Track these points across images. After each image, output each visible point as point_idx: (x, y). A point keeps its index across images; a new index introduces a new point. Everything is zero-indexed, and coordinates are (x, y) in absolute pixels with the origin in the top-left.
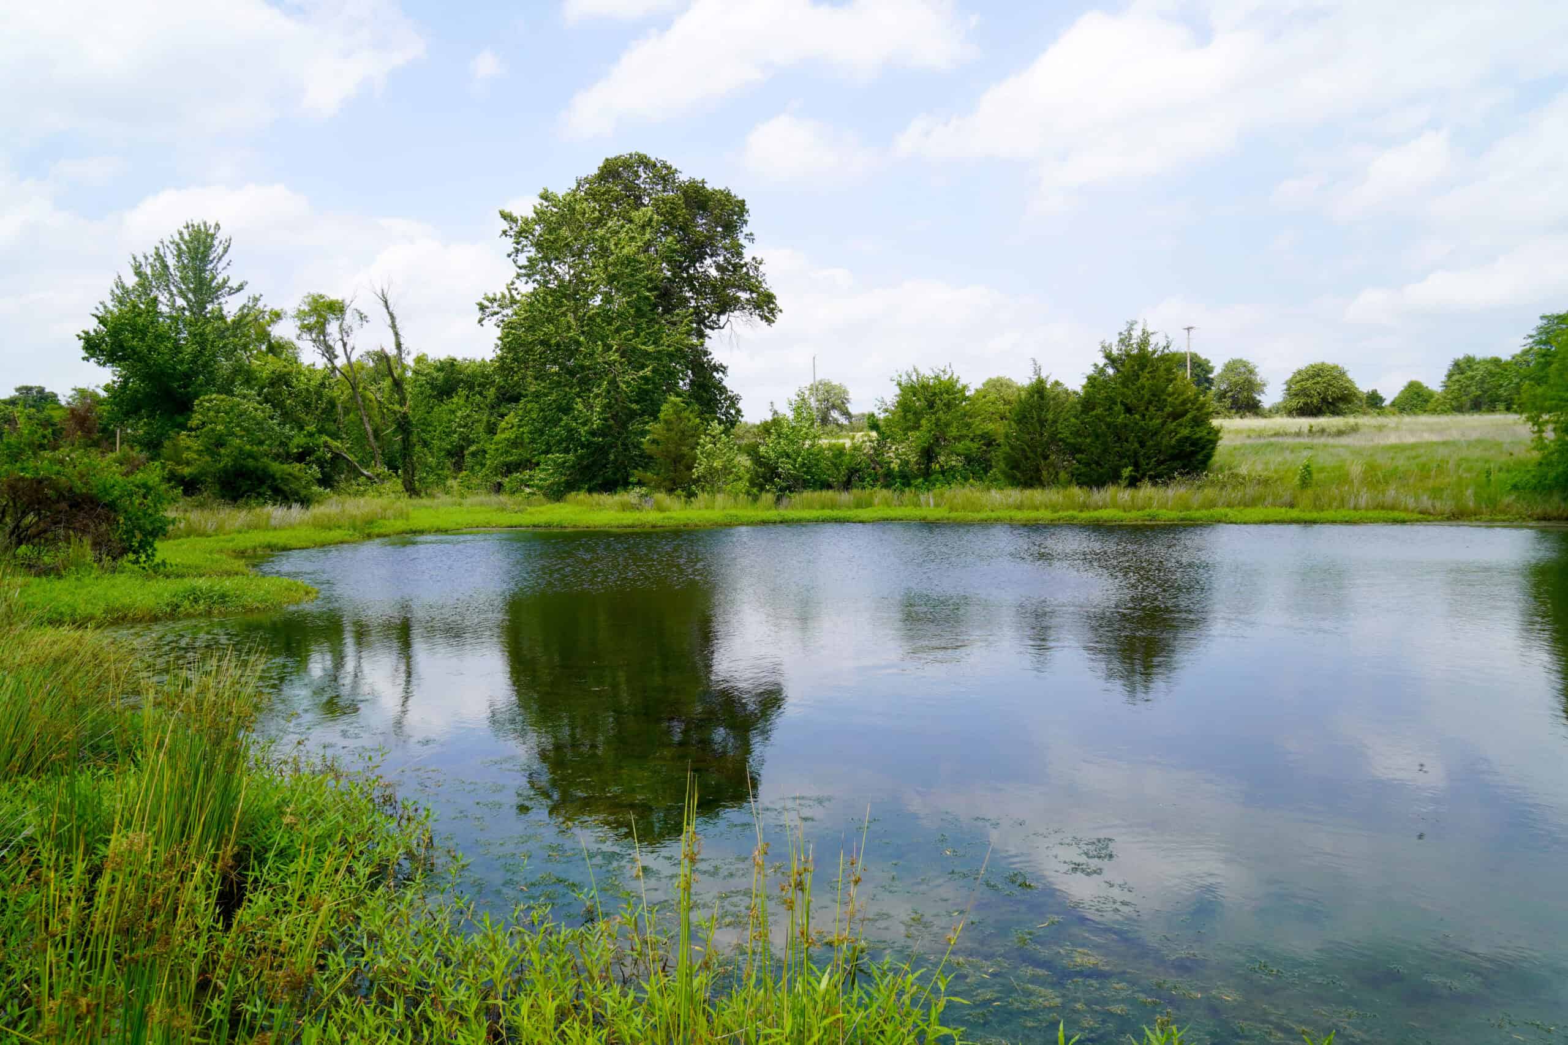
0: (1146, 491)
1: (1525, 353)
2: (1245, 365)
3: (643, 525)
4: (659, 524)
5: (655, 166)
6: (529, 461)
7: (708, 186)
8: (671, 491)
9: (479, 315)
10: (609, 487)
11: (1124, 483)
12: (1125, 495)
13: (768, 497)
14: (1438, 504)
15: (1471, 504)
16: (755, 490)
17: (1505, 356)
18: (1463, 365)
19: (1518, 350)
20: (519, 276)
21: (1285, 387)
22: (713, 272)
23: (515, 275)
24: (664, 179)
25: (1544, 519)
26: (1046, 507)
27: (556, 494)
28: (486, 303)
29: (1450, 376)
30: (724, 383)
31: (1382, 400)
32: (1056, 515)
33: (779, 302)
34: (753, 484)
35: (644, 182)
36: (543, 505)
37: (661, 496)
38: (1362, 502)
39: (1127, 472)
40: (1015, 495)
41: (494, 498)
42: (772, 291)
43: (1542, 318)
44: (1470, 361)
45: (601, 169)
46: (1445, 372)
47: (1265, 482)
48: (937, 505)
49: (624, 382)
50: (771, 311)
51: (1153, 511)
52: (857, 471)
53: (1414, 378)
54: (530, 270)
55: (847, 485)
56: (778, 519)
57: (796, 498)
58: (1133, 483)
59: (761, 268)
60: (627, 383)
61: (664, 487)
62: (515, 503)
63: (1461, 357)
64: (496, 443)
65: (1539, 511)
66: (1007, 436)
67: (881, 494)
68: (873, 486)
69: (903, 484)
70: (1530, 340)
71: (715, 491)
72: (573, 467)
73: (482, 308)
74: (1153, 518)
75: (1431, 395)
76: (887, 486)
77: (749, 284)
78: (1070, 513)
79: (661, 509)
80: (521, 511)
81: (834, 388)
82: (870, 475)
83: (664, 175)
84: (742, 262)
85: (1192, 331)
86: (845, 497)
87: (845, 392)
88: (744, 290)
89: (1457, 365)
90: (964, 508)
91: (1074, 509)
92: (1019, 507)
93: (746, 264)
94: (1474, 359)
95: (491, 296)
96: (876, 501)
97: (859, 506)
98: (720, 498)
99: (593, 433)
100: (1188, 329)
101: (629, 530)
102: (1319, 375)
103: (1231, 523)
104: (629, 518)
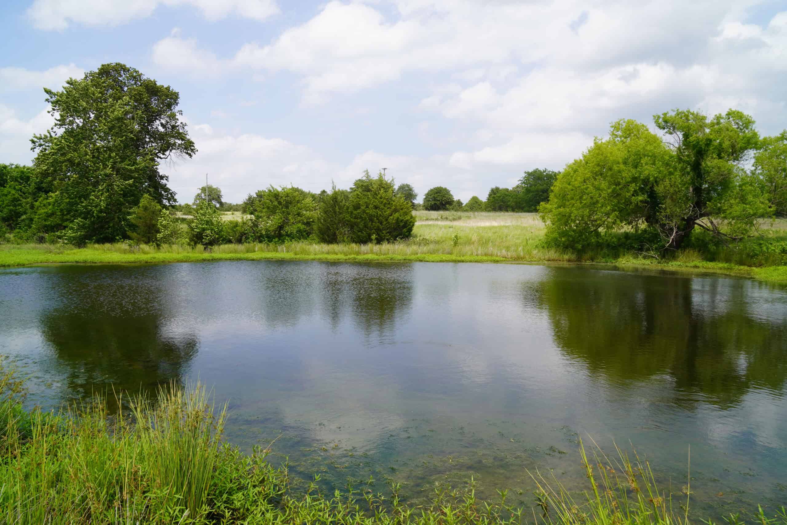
0: (385, 246)
1: (517, 187)
2: (408, 186)
3: (140, 262)
4: (149, 261)
5: (129, 70)
6: (61, 225)
7: (158, 84)
8: (147, 243)
9: (32, 145)
10: (111, 240)
11: (375, 242)
12: (376, 248)
13: (200, 247)
14: (509, 254)
15: (522, 254)
16: (192, 243)
17: (510, 188)
18: (495, 191)
19: (515, 186)
20: (56, 125)
21: (424, 197)
22: (161, 129)
23: (54, 124)
24: (135, 77)
25: (549, 260)
26: (341, 253)
27: (80, 243)
28: (35, 140)
29: (490, 195)
30: (167, 186)
31: (462, 204)
32: (347, 257)
33: (196, 146)
34: (191, 240)
35: (124, 79)
36: (72, 249)
37: (143, 246)
38: (479, 252)
39: (374, 237)
40: (325, 247)
41: (41, 245)
42: (193, 140)
43: (525, 173)
44: (497, 189)
45: (100, 70)
46: (488, 193)
47: (437, 242)
48: (288, 252)
49: (117, 186)
50: (192, 150)
51: (390, 256)
52: (245, 234)
53: (475, 195)
54: (62, 122)
55: (239, 241)
56: (211, 258)
57: (216, 248)
58: (379, 241)
59: (185, 127)
60: (118, 186)
61: (143, 241)
62: (57, 248)
63: (494, 187)
64: (39, 215)
65: (547, 257)
66: (318, 219)
67: (258, 246)
68: (254, 242)
69: (268, 241)
70: (520, 182)
71: (171, 244)
72: (89, 227)
73: (33, 142)
74: (391, 259)
75: (481, 202)
76: (260, 242)
77: (181, 136)
78: (353, 256)
79: (145, 253)
80: (62, 253)
81: (214, 189)
82: (252, 236)
83: (136, 76)
84: (177, 125)
85: (386, 170)
86: (240, 247)
87: (220, 191)
88: (179, 139)
89: (492, 190)
90: (302, 253)
91: (354, 254)
92: (328, 253)
93: (178, 126)
94: (499, 188)
95: (38, 136)
96: (256, 249)
97: (248, 251)
98: (175, 247)
99: (101, 211)
100: (384, 169)
101: (133, 264)
102: (439, 192)
103: (427, 261)
104: (130, 257)
